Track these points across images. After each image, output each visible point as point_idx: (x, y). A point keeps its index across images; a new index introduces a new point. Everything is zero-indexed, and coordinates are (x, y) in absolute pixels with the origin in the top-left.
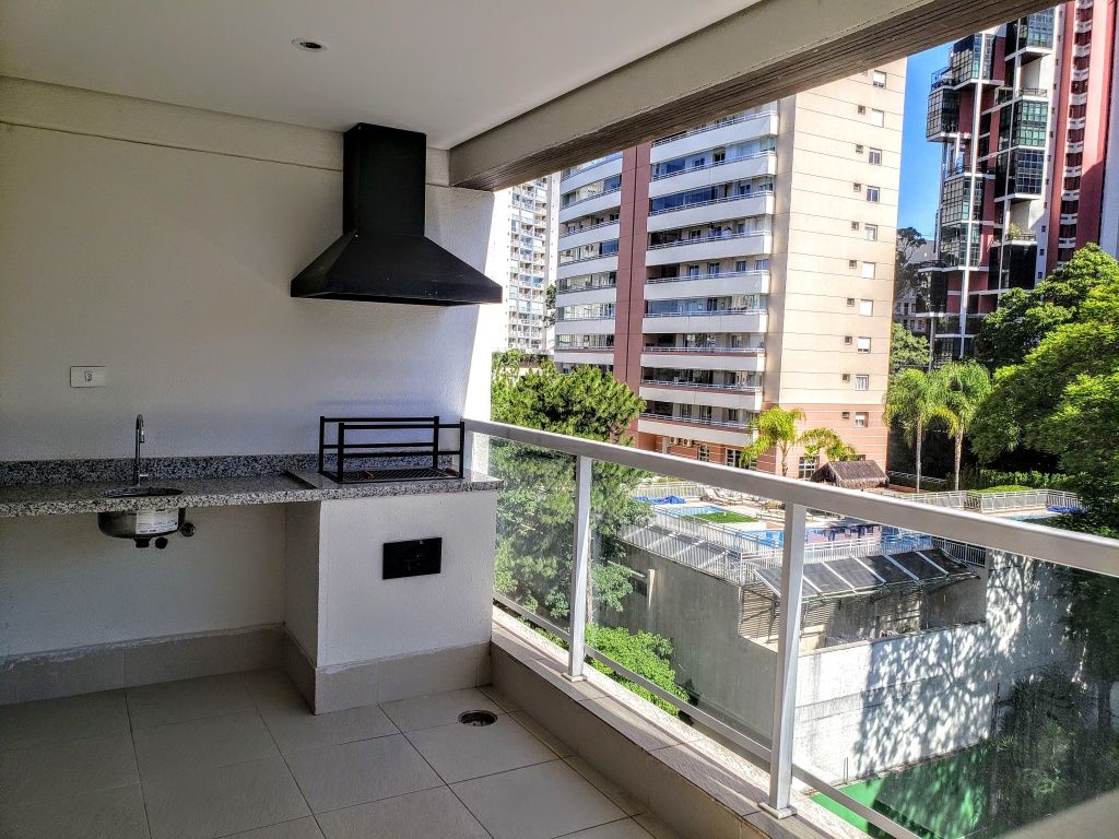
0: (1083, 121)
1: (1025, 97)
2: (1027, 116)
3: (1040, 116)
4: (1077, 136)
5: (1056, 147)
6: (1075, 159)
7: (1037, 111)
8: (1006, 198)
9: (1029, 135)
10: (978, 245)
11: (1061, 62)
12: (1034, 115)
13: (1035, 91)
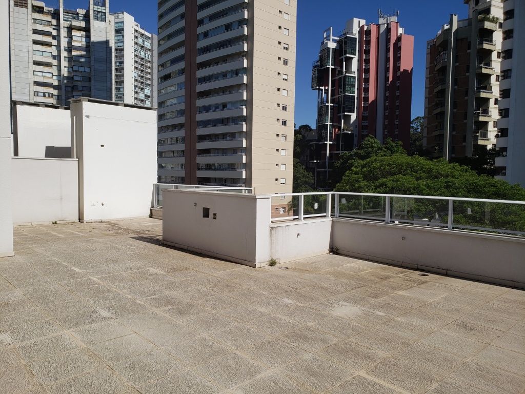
0: (369, 85)
1: (347, 74)
2: (348, 82)
3: (353, 82)
4: (367, 90)
5: (359, 94)
6: (366, 99)
7: (352, 80)
8: (342, 114)
9: (349, 89)
10: (332, 133)
11: (360, 61)
12: (351, 82)
13: (351, 72)
